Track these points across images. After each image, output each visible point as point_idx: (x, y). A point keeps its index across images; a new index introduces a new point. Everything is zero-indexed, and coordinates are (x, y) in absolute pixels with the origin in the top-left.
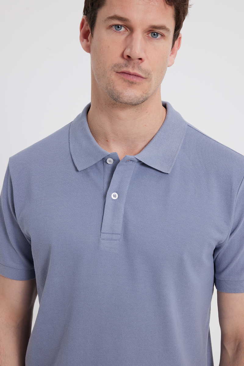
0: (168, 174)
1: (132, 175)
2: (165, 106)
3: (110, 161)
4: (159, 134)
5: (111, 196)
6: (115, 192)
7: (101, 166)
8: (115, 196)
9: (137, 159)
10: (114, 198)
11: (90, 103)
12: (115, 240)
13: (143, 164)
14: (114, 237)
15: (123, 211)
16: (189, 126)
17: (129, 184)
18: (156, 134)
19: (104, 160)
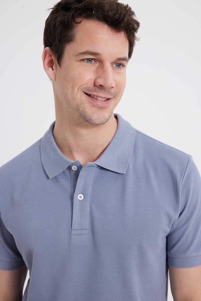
0: (123, 174)
1: (93, 178)
2: (116, 117)
3: (74, 168)
4: (113, 142)
5: (77, 197)
6: (81, 194)
7: (68, 173)
8: (81, 197)
9: (96, 164)
10: (80, 199)
11: (55, 121)
12: (84, 235)
13: (102, 168)
14: (83, 232)
15: (89, 209)
16: (137, 132)
17: (92, 185)
18: (111, 141)
19: (70, 168)
